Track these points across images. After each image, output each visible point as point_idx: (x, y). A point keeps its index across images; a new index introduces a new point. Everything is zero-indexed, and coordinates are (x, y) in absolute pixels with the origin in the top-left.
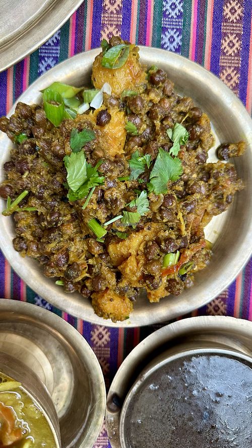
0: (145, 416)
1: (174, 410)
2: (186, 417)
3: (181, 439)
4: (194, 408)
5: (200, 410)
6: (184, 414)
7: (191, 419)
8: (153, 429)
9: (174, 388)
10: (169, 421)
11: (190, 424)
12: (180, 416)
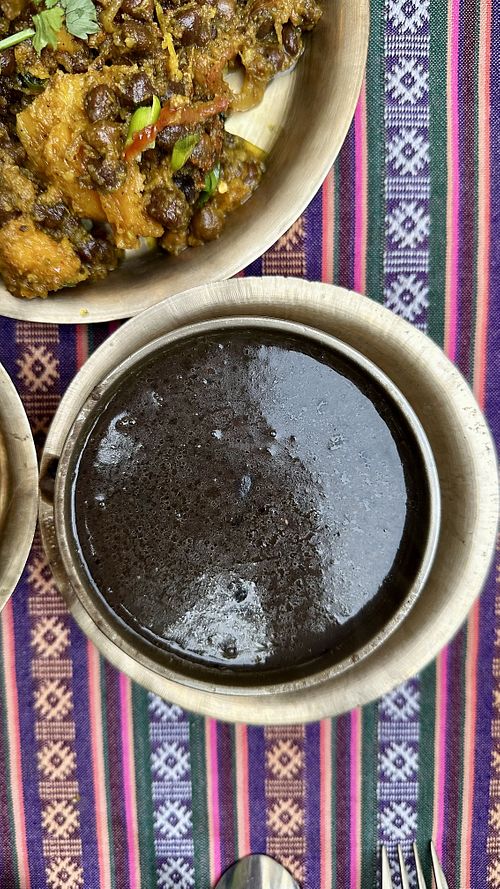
0: (112, 489)
1: (175, 472)
2: (203, 487)
3: (195, 540)
4: (220, 467)
5: (232, 472)
6: (198, 482)
7: (213, 492)
8: (133, 518)
9: (173, 422)
10: (167, 498)
11: (213, 503)
12: (190, 487)
